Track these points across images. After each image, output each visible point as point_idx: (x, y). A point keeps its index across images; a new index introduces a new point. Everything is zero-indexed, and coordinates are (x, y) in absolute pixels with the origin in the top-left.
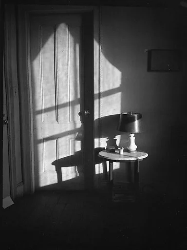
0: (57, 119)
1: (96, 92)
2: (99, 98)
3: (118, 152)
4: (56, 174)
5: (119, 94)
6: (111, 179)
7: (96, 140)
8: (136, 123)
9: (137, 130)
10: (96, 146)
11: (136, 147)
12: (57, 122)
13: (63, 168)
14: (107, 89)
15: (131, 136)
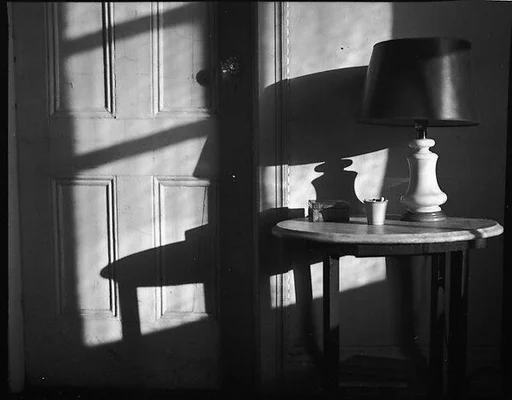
11: (443, 198)
15: (418, 150)
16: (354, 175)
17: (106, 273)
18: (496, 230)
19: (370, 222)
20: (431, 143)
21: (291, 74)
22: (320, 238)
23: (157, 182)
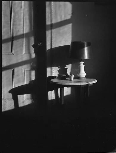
1: (48, 23)
2: (51, 29)
3: (69, 79)
4: (13, 102)
5: (71, 25)
7: (49, 69)
8: (86, 49)
9: (86, 56)
10: (48, 75)
11: (86, 74)
12: (12, 54)
13: (19, 96)
14: (59, 20)
16: (67, 69)
17: (10, 92)
19: (70, 80)
20: (83, 63)
21: (53, 47)
22: (59, 84)
23: (24, 69)
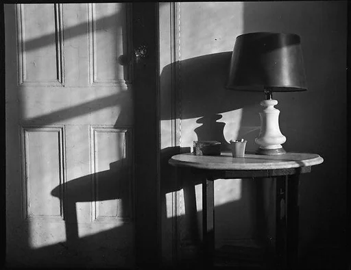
0: (60, 74)
6: (210, 227)
12: (59, 84)
15: (267, 107)
16: (223, 124)
17: (55, 193)
18: (318, 161)
19: (234, 156)
21: (181, 58)
23: (92, 129)
